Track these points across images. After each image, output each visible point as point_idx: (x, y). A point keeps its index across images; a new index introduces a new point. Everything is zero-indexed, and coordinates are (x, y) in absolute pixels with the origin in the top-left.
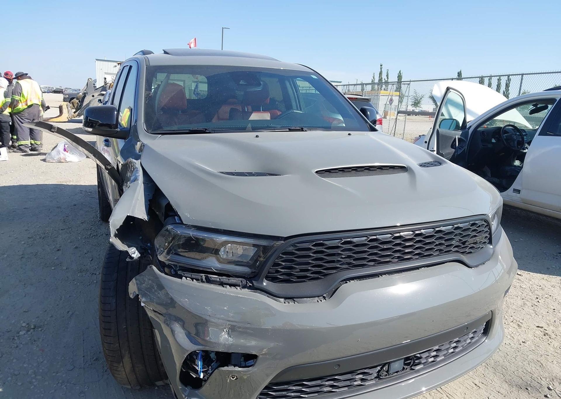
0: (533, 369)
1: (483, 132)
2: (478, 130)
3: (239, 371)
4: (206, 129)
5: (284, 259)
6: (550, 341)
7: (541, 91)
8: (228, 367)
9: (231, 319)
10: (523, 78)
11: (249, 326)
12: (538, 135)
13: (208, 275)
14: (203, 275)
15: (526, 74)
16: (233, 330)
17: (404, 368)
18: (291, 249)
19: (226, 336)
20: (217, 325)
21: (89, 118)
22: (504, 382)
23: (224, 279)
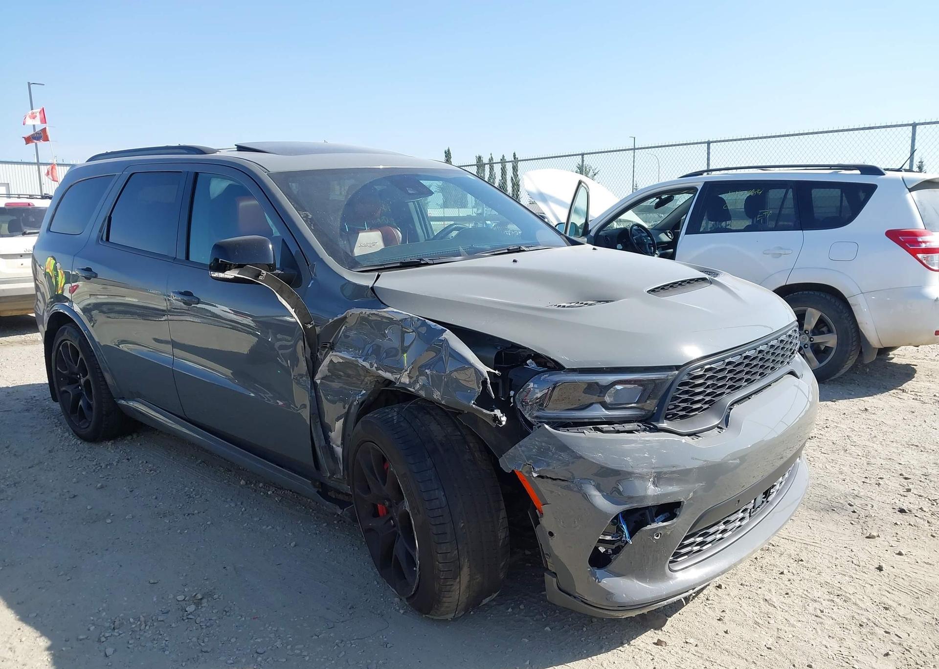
0: (822, 492)
1: (606, 236)
2: (600, 234)
3: (664, 527)
4: (421, 260)
5: (681, 391)
6: (812, 464)
7: (676, 178)
8: (651, 525)
9: (656, 466)
10: (584, 159)
11: (674, 469)
12: (685, 234)
13: (597, 426)
14: (591, 427)
15: (586, 154)
16: (659, 478)
17: (763, 502)
18: (686, 378)
19: (652, 487)
20: (642, 477)
21: (220, 260)
22: (809, 510)
23: (618, 427)
